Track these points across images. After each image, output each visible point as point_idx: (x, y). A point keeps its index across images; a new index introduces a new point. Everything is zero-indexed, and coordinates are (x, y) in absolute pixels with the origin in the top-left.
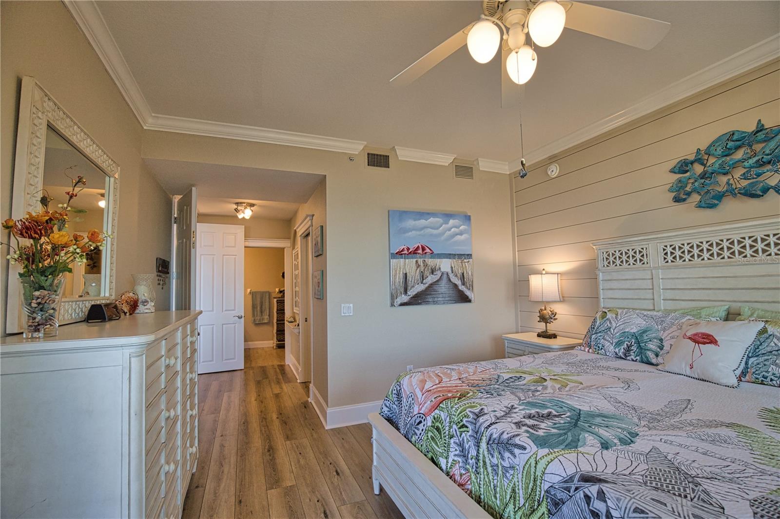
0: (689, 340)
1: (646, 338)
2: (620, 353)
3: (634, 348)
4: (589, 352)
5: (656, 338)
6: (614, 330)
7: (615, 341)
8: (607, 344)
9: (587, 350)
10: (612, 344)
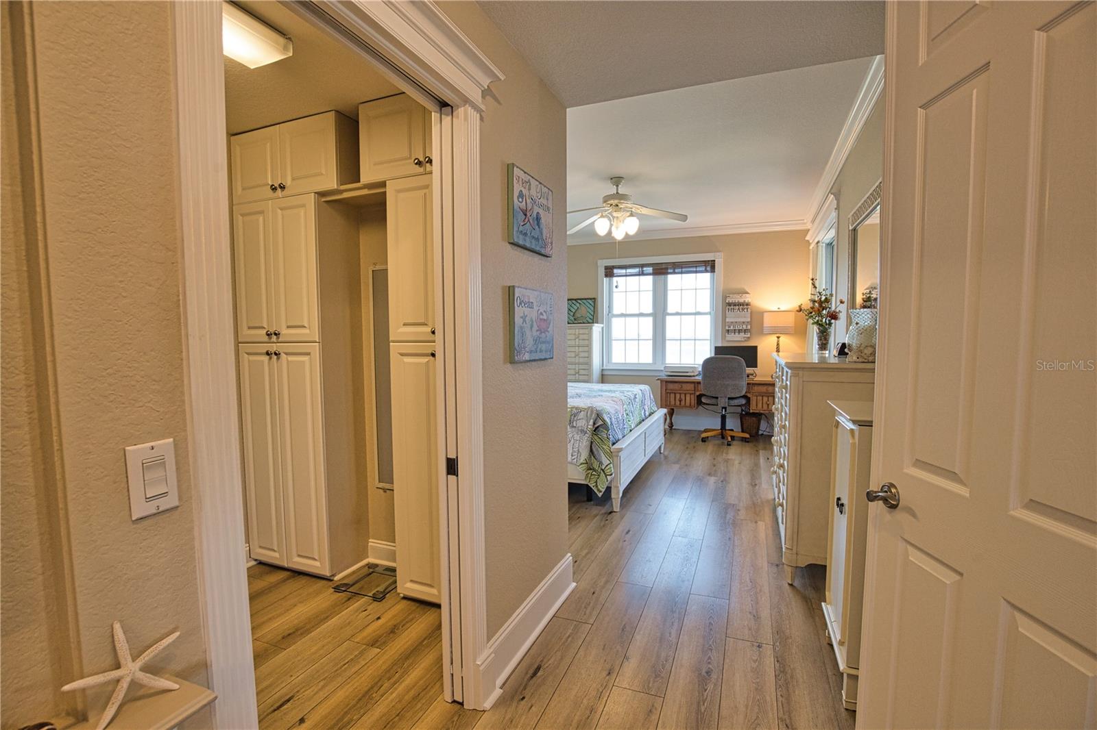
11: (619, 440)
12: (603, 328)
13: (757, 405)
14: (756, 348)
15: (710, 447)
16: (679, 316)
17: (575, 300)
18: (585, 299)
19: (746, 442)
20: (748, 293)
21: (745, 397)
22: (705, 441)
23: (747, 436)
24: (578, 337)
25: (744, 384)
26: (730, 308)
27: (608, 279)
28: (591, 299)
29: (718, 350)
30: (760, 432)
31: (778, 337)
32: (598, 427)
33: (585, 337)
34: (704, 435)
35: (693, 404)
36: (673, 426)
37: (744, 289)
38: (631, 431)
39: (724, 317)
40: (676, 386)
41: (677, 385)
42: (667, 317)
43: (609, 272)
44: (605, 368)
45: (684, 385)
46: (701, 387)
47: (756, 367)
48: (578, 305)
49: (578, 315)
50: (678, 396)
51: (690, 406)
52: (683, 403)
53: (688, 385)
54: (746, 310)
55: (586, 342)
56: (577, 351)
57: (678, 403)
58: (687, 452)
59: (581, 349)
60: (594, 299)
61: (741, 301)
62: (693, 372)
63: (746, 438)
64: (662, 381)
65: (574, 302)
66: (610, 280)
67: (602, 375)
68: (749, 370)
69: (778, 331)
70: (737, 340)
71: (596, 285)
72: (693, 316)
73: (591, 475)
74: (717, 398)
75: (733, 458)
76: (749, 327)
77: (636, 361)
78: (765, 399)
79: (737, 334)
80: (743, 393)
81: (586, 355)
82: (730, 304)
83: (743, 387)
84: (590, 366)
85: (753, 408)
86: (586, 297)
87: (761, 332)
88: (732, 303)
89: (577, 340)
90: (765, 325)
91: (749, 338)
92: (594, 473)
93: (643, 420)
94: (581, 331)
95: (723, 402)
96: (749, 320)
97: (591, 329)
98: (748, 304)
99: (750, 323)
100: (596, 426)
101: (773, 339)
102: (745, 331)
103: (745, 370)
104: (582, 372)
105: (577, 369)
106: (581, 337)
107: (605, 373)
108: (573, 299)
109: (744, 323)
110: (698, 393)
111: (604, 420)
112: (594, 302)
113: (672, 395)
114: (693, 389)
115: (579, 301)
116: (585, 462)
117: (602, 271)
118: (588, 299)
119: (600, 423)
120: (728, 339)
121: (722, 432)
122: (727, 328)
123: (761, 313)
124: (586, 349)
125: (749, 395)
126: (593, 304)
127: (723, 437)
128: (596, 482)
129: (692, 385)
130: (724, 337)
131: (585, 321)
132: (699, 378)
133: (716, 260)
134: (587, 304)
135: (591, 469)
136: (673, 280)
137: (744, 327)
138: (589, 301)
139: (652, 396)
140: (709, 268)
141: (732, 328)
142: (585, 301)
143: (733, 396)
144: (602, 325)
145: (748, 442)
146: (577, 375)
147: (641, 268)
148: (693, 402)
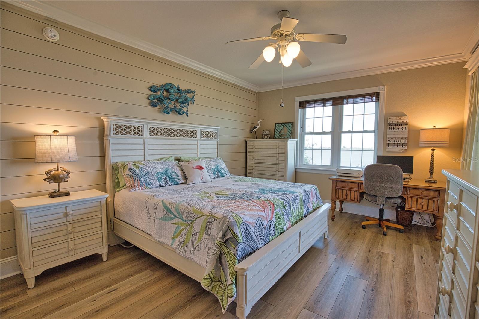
0: (197, 169)
1: (169, 173)
2: (163, 184)
3: (168, 179)
4: (142, 189)
5: (174, 173)
6: (152, 173)
7: (157, 178)
8: (154, 181)
9: (141, 189)
10: (156, 180)
11: (257, 249)
12: (297, 142)
13: (411, 205)
14: (412, 158)
15: (368, 234)
16: (351, 134)
17: (281, 124)
18: (287, 123)
19: (400, 232)
20: (407, 116)
21: (401, 197)
22: (365, 228)
23: (401, 227)
24: (278, 147)
25: (401, 187)
26: (391, 127)
27: (302, 109)
28: (290, 123)
29: (380, 159)
30: (413, 223)
31: (433, 150)
32: (227, 240)
33: (283, 147)
34: (364, 223)
35: (356, 199)
36: (343, 210)
37: (403, 113)
38: (281, 233)
39: (386, 134)
40: (344, 185)
41: (344, 183)
42: (343, 135)
43: (303, 105)
44: (298, 167)
45: (350, 185)
46: (364, 186)
47: (412, 173)
48: (282, 127)
49: (282, 133)
50: (345, 192)
51: (354, 201)
52: (348, 197)
53: (353, 184)
54: (404, 129)
55: (283, 151)
56: (278, 156)
57: (344, 197)
58: (347, 240)
59: (280, 155)
60: (292, 123)
61: (401, 121)
62: (358, 174)
63: (400, 229)
64: (333, 180)
65: (280, 125)
66: (303, 110)
67: (296, 172)
68: (405, 175)
69: (433, 145)
70: (396, 151)
71: (294, 114)
72: (361, 134)
73: (220, 287)
74: (377, 196)
75: (387, 252)
76: (406, 142)
77: (319, 163)
78: (420, 201)
79: (396, 147)
80: (400, 195)
81: (283, 159)
82: (390, 125)
83: (399, 189)
84: (286, 166)
85: (408, 207)
86: (287, 122)
87: (418, 145)
88: (392, 124)
89: (278, 149)
90: (421, 140)
91: (406, 150)
92: (221, 286)
93: (305, 216)
94: (281, 143)
95: (381, 200)
96: (407, 136)
97: (287, 142)
98: (406, 124)
99: (408, 138)
100: (226, 238)
101: (429, 151)
102: (403, 145)
103: (402, 175)
104: (280, 170)
105: (277, 168)
106: (280, 147)
107: (298, 171)
108: (279, 123)
109: (402, 138)
110: (361, 191)
111: (234, 234)
112: (292, 125)
113: (341, 191)
114: (357, 187)
115: (283, 125)
116: (208, 277)
117: (297, 104)
118: (288, 123)
119: (229, 235)
120: (388, 150)
121: (380, 222)
122: (388, 142)
123: (418, 131)
124: (283, 155)
125: (404, 196)
126: (291, 126)
127: (380, 226)
128: (222, 296)
129: (357, 185)
130: (384, 149)
131: (286, 137)
132: (362, 179)
133: (380, 92)
134: (288, 126)
135: (219, 281)
136: (347, 108)
137: (402, 141)
138: (289, 124)
139: (318, 194)
140: (374, 99)
141: (392, 142)
142: (286, 124)
143: (390, 196)
144: (297, 140)
145: (402, 233)
146: (277, 172)
147: (324, 101)
148: (356, 196)
